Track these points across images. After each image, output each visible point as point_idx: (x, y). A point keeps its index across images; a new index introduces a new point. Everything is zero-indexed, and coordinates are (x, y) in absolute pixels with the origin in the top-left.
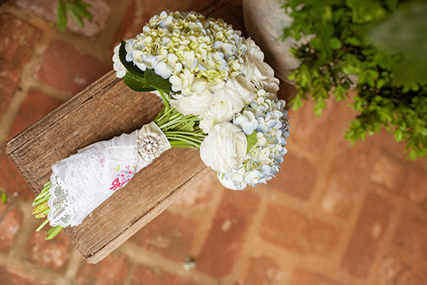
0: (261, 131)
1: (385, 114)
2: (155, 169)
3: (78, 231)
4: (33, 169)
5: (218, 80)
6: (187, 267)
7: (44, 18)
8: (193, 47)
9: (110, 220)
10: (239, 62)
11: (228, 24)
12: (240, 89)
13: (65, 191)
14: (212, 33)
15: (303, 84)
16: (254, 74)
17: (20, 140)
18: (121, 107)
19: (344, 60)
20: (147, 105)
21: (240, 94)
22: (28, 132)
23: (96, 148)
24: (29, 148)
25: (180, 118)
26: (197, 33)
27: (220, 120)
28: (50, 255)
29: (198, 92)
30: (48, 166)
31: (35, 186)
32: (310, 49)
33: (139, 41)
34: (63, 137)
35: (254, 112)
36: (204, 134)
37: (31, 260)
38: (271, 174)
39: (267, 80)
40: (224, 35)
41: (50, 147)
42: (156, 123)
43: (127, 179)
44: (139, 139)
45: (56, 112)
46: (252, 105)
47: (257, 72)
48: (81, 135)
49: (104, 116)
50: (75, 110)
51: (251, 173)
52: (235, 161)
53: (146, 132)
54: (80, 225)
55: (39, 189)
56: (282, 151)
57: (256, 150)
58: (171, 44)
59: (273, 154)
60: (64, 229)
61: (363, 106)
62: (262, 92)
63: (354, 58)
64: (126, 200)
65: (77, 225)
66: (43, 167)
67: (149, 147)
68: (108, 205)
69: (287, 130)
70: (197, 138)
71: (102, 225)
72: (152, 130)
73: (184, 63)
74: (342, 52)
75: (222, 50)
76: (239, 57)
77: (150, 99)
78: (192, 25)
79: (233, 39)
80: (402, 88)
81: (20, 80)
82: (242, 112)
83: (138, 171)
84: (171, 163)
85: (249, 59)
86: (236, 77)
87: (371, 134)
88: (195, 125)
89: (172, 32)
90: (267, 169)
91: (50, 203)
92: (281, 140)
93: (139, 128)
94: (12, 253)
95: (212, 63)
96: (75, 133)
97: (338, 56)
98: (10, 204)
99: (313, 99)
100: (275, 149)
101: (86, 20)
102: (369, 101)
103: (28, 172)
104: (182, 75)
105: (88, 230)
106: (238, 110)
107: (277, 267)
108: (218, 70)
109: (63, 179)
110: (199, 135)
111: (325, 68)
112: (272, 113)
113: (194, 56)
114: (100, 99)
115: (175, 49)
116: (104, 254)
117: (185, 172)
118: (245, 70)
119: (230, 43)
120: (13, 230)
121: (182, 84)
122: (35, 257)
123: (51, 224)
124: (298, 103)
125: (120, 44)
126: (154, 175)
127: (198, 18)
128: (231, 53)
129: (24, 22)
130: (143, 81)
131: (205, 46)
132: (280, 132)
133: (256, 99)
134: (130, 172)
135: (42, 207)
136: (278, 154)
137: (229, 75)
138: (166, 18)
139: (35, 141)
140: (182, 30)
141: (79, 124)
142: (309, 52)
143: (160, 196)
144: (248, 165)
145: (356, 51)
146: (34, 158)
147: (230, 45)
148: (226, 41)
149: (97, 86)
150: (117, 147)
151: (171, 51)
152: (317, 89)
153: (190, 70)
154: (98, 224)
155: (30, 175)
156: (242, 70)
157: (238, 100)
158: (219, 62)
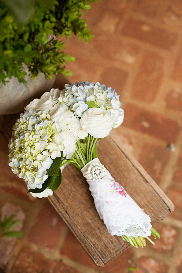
0: (86, 98)
1: (73, 16)
2: (112, 169)
3: (154, 218)
4: (114, 248)
5: (53, 127)
6: (173, 149)
7: (15, 246)
8: (32, 144)
9: (146, 197)
10: (41, 114)
11: (16, 122)
12: (58, 113)
13: (128, 226)
14: (22, 132)
15: (55, 69)
16: (48, 104)
17: (95, 257)
18: (72, 192)
19: (39, 43)
20: (70, 175)
21: (62, 113)
22: (90, 252)
23: (99, 207)
24: (100, 251)
25: (78, 152)
26: (23, 142)
27: (79, 126)
28: (168, 238)
29: (61, 140)
30: (111, 238)
31: (125, 246)
32: (31, 66)
33: (28, 180)
34: (92, 229)
35: (73, 104)
36: (88, 136)
37: (172, 251)
38: (113, 93)
39: (52, 96)
40: (23, 124)
41: (99, 237)
42: (82, 168)
43: (119, 186)
44: (92, 179)
45: (76, 234)
46: (69, 105)
47: (47, 103)
48: (91, 217)
49: (78, 203)
50: (75, 222)
51: (113, 105)
52: (106, 115)
53: (88, 174)
54: (150, 216)
55: (127, 244)
56: (98, 85)
57: (98, 102)
58: (30, 158)
59: (100, 91)
60: (153, 227)
61: (68, 31)
62: (60, 99)
63: (37, 37)
64: (132, 187)
65: (150, 218)
66: (112, 242)
67: (97, 172)
68: (136, 199)
69: (84, 83)
70: (91, 141)
71: (149, 202)
72: (87, 170)
73: (42, 150)
74: (33, 45)
75: (34, 125)
76: (37, 114)
77: (66, 173)
78: (17, 145)
79: (26, 119)
80: (56, 6)
81: (55, 261)
82: (74, 112)
83: (113, 179)
84: (107, 158)
85: (38, 108)
86: (51, 116)
87: (86, 25)
88: (83, 142)
89: (22, 159)
90: (110, 95)
91: (136, 236)
92: (91, 86)
93: (85, 179)
94: (168, 263)
95: (42, 132)
96: (90, 221)
97: (35, 47)
98: (136, 265)
99: (64, 63)
100: (97, 89)
101: (15, 219)
102: (65, 27)
103: (116, 252)
104: (50, 151)
105: (153, 211)
106: (72, 114)
107: (172, 92)
108: (47, 128)
109: (120, 228)
110: (89, 140)
111: (44, 55)
112: (73, 93)
113: (38, 143)
114: (67, 206)
115: (34, 155)
116: (168, 200)
117: (113, 149)
118: (46, 110)
119: (28, 120)
120: (152, 263)
121: (56, 150)
122: (170, 247)
123: (150, 235)
124: (67, 72)
125: (31, 193)
126: (116, 169)
127: (13, 142)
128: (35, 119)
129: (17, 259)
130: (55, 176)
131: (31, 136)
132: (86, 87)
133: (65, 103)
134: (114, 184)
135: (139, 241)
136: (100, 88)
137: (50, 120)
138: (13, 163)
139: (95, 247)
140: (21, 152)
141: (83, 219)
142: (33, 66)
143: (129, 165)
144: (108, 107)
145: (32, 36)
146: (107, 248)
147: (30, 120)
148: (27, 123)
149: (58, 208)
150: (98, 193)
151: (35, 158)
152: (58, 60)
153: (47, 146)
154: (149, 205)
155: (118, 250)
156: (46, 112)
157: (66, 114)
158: (42, 127)
